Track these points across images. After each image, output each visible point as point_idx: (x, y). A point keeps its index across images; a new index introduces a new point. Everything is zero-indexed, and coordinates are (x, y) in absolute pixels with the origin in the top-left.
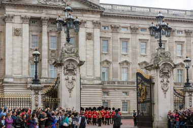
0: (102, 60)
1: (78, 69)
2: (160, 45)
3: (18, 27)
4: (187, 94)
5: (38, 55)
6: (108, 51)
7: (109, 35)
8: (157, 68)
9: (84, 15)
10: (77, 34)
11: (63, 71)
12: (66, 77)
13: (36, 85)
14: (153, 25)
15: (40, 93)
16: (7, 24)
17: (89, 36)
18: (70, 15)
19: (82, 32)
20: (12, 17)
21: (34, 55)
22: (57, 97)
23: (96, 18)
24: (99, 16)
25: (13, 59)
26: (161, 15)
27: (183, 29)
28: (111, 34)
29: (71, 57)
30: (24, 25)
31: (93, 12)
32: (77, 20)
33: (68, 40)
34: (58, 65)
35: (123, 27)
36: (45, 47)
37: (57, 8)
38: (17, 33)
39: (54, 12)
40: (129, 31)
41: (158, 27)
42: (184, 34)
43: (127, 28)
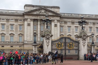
0: (61, 34)
1: (50, 38)
2: (82, 28)
3: (29, 22)
4: (93, 47)
5: (36, 33)
6: (63, 31)
7: (63, 25)
8: (81, 37)
9: (54, 18)
10: (51, 25)
11: (45, 39)
12: (46, 41)
13: (35, 44)
14: (80, 21)
15: (36, 47)
16: (25, 22)
17: (56, 25)
18: (48, 18)
19: (53, 24)
20: (27, 19)
21: (34, 33)
22: (43, 48)
24: (59, 18)
25: (27, 34)
26: (83, 17)
27: (92, 22)
28: (64, 24)
29: (48, 33)
30: (31, 22)
31: (57, 16)
32: (50, 19)
33: (47, 27)
35: (69, 22)
36: (39, 30)
37: (43, 15)
38: (29, 25)
39: (42, 17)
40: (71, 23)
41: (81, 22)
42: (92, 24)
43: (70, 22)
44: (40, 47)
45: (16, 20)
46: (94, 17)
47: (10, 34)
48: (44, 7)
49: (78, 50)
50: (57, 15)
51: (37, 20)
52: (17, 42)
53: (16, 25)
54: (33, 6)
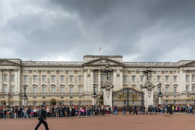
0: (124, 84)
1: (111, 89)
2: (148, 78)
3: (89, 73)
4: (160, 98)
7: (127, 74)
8: (146, 87)
9: (116, 67)
10: (113, 75)
11: (105, 90)
13: (94, 96)
14: (144, 70)
15: (96, 98)
16: (85, 73)
17: (118, 75)
19: (115, 74)
20: (87, 70)
22: (103, 99)
23: (121, 68)
27: (160, 70)
29: (108, 84)
30: (91, 73)
31: (120, 66)
33: (107, 78)
34: (104, 88)
35: (133, 71)
36: (99, 80)
38: (89, 76)
39: (103, 67)
40: (135, 72)
42: (161, 73)
44: (100, 98)
45: (76, 72)
46: (162, 65)
47: (70, 85)
48: (105, 56)
49: (143, 101)
50: (119, 64)
51: (97, 70)
52: (77, 93)
53: (76, 77)
54: (93, 57)
